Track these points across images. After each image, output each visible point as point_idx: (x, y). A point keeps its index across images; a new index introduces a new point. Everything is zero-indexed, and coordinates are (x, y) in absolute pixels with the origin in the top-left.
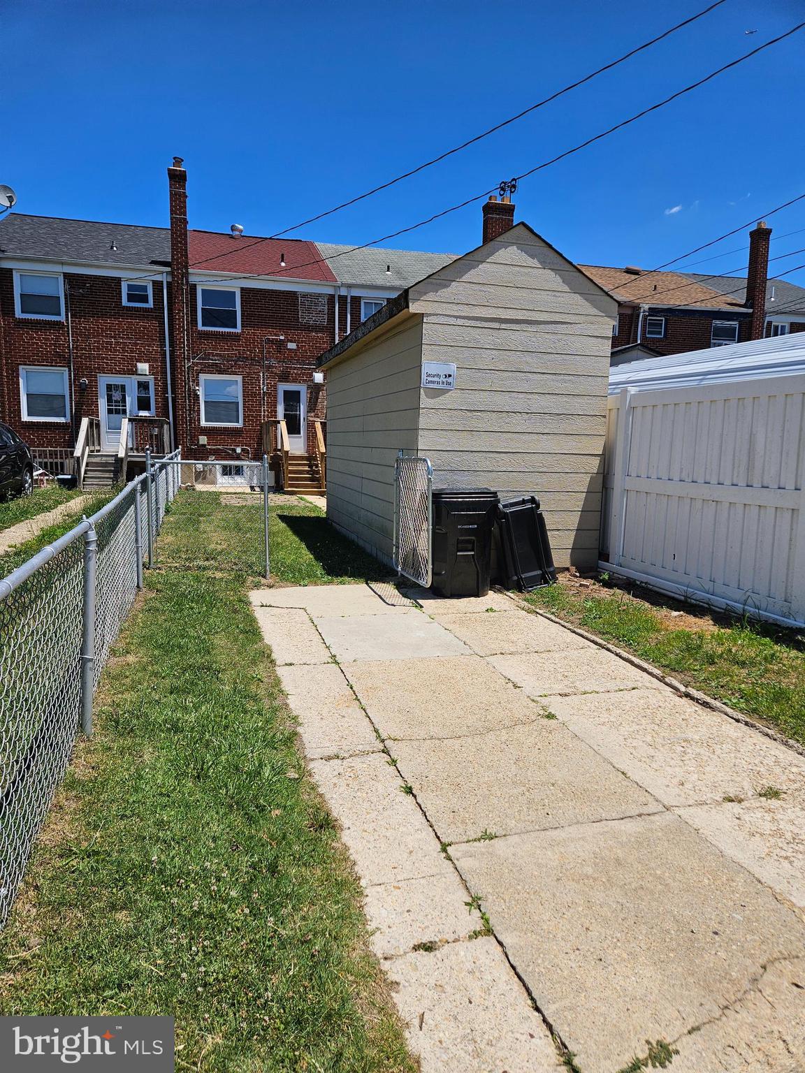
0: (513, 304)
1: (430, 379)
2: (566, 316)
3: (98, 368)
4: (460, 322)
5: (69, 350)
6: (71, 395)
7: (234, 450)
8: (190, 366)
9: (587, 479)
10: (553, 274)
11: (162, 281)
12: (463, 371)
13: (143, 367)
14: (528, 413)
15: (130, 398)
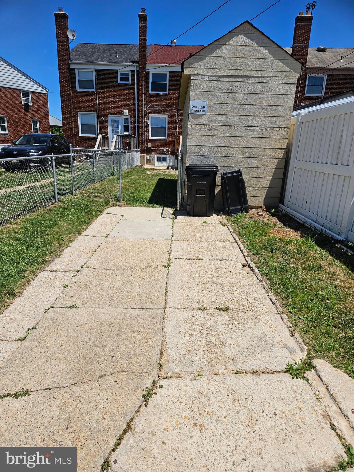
0: (240, 67)
1: (194, 109)
2: (271, 73)
3: (108, 113)
4: (210, 78)
5: (97, 104)
6: (97, 125)
7: (163, 150)
8: (145, 111)
9: (276, 162)
10: (264, 49)
11: (135, 71)
12: (211, 105)
13: (126, 112)
14: (245, 127)
15: (121, 126)
